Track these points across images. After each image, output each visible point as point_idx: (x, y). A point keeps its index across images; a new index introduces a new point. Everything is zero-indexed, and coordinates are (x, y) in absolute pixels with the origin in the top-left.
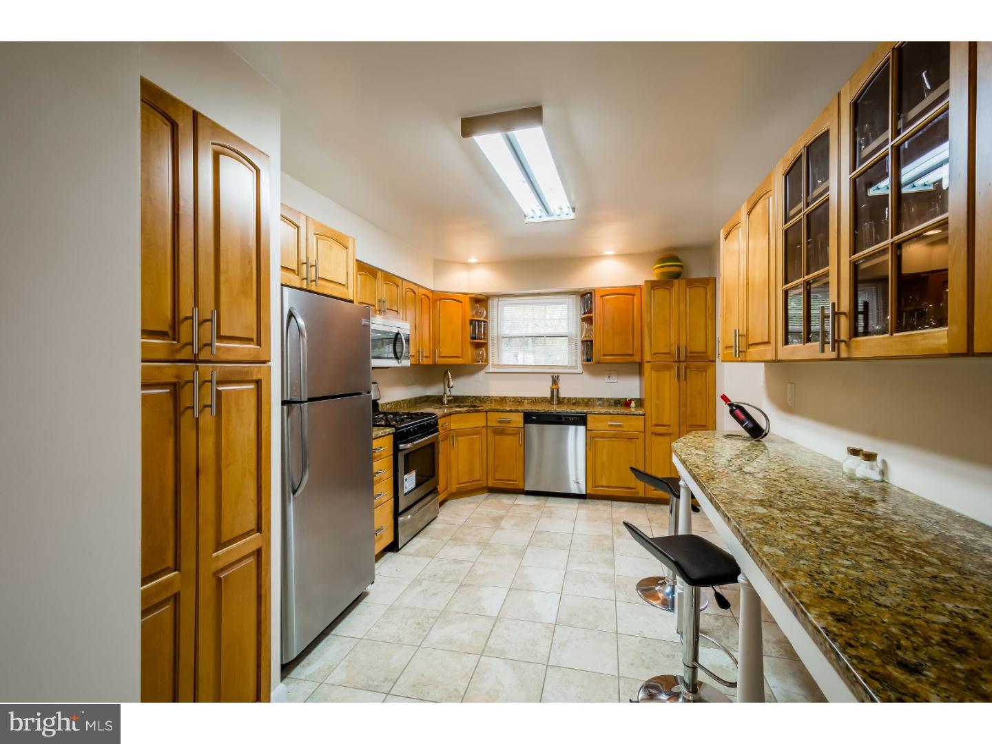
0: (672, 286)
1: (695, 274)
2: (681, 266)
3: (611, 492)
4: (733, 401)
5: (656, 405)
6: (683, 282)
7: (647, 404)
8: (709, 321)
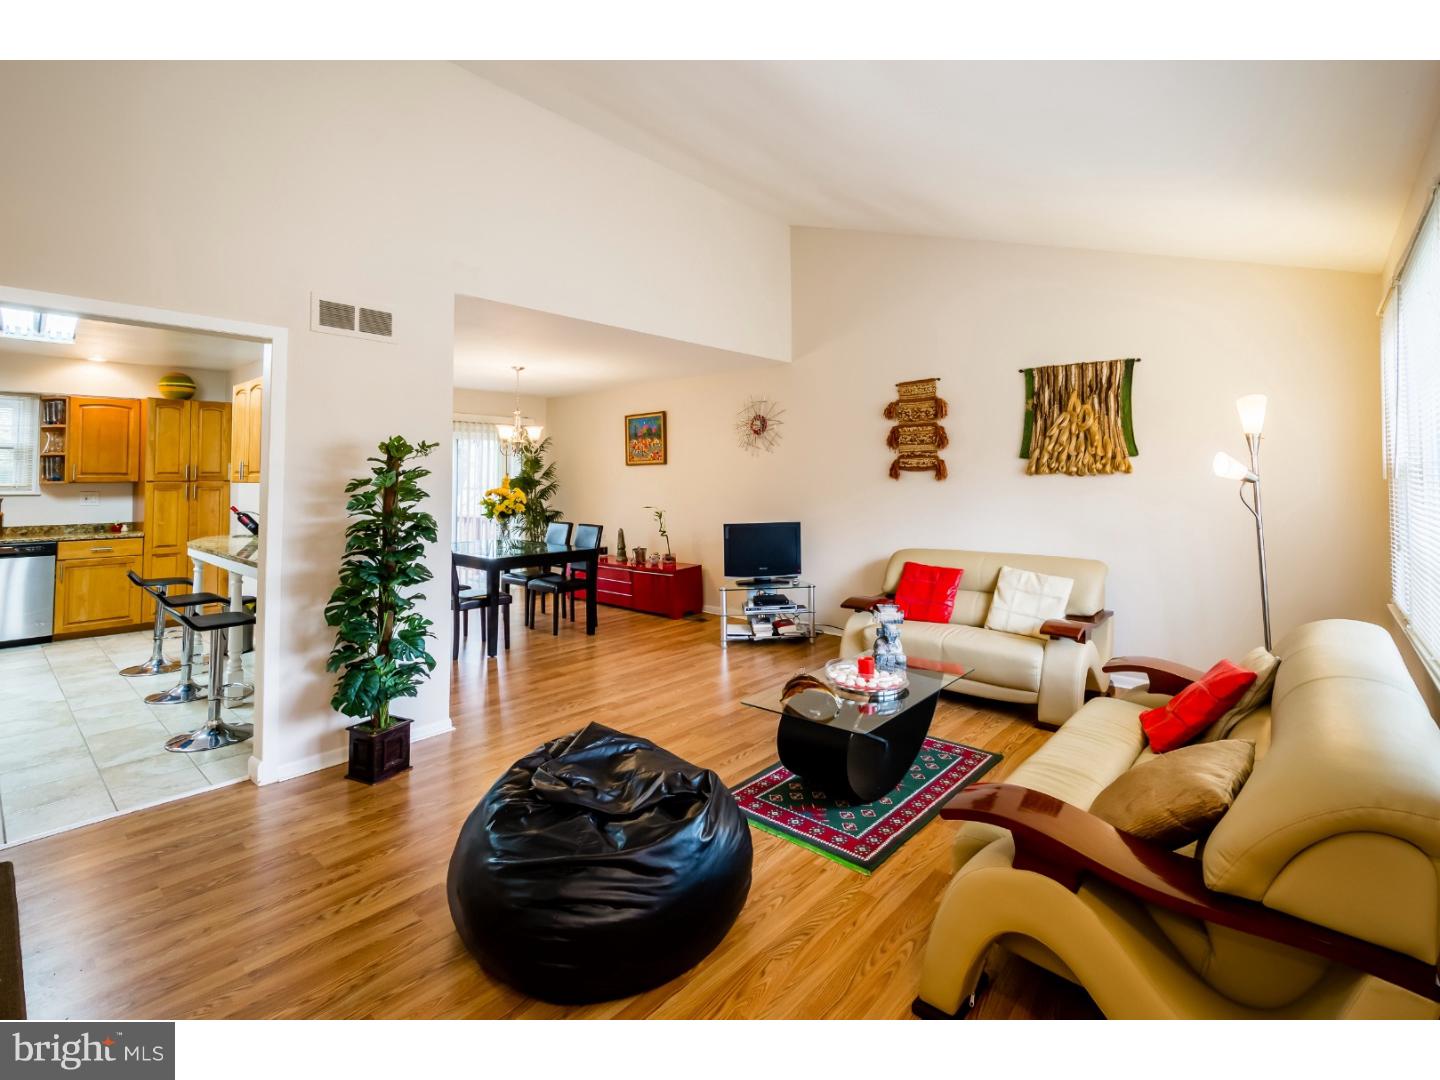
0: (182, 406)
1: (209, 397)
2: (194, 388)
3: (93, 626)
4: (240, 510)
5: (159, 525)
6: (196, 405)
7: (147, 528)
8: (224, 444)
